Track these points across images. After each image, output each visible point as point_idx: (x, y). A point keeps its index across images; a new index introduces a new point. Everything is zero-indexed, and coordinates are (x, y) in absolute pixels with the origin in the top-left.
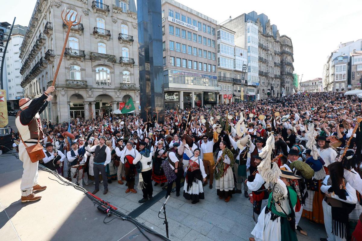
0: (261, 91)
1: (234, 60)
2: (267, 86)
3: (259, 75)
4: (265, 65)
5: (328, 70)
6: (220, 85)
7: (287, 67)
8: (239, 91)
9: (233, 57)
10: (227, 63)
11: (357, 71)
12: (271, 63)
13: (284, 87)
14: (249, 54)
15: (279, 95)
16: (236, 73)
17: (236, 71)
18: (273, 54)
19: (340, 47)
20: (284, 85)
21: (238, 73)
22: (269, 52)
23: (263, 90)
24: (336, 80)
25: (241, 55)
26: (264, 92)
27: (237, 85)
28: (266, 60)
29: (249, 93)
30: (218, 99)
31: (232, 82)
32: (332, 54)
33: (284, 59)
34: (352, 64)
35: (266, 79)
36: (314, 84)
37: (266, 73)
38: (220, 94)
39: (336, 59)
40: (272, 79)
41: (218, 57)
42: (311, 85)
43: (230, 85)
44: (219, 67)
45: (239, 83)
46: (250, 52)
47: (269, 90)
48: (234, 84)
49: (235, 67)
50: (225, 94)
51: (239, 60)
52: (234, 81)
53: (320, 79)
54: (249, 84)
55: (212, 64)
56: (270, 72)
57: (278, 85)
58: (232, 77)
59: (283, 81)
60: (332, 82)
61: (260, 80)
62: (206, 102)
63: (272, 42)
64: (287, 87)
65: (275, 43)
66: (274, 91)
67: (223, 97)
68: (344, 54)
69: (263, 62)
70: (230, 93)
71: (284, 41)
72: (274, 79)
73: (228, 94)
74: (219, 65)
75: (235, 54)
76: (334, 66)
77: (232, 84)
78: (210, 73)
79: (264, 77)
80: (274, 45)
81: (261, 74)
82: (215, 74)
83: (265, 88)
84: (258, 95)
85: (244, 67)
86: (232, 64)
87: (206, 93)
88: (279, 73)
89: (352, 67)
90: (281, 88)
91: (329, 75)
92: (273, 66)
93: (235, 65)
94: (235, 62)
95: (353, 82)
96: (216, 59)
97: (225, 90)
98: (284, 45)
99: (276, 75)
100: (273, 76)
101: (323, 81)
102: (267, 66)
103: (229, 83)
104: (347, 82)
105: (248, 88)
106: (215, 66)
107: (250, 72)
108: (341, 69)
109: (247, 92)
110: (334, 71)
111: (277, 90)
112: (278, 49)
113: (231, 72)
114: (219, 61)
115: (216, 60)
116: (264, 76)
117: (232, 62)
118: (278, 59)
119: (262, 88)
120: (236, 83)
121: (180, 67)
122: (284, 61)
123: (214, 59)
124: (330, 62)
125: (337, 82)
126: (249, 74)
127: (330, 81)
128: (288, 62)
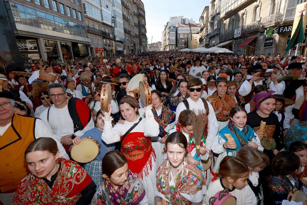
0: (126, 48)
1: (101, 11)
2: (131, 44)
3: (124, 32)
4: (127, 23)
5: (165, 35)
6: (89, 36)
7: (143, 29)
8: (109, 46)
9: (99, 7)
10: (94, 13)
11: (180, 38)
12: (132, 22)
13: (142, 46)
14: (114, 8)
15: (139, 52)
16: (104, 26)
17: (104, 24)
18: (133, 14)
19: (171, 19)
20: (142, 44)
21: (106, 26)
22: (130, 11)
23: (128, 46)
24: (170, 43)
25: (107, 7)
26: (129, 49)
27: (106, 39)
28: (128, 18)
29: (118, 48)
30: (90, 52)
31: (102, 35)
32: (167, 23)
33: (140, 21)
34: (178, 33)
35: (129, 37)
36: (157, 46)
37: (129, 31)
38: (91, 46)
39: (170, 28)
40: (134, 37)
41: (83, 3)
42: (155, 46)
43: (100, 39)
44: (85, 15)
45: (108, 37)
46: (114, 6)
47: (132, 47)
48: (104, 38)
49: (102, 20)
50: (96, 47)
51: (106, 12)
52: (103, 34)
53: (160, 42)
54: (117, 39)
55: (77, 10)
56: (132, 31)
57: (138, 43)
58: (100, 30)
59: (140, 40)
60: (168, 45)
61: (125, 37)
62: (77, 54)
63: (131, 2)
64: (143, 46)
65: (133, 3)
66: (135, 48)
67: (94, 50)
68: (174, 25)
69: (126, 20)
70: (100, 46)
71: (139, 5)
72: (135, 38)
73: (99, 48)
74: (85, 12)
75: (101, 4)
76: (169, 33)
77: (102, 37)
78: (76, 20)
79: (128, 35)
80: (133, 6)
81: (126, 31)
82: (83, 23)
83: (129, 45)
84: (125, 50)
85: (113, 19)
86: (100, 15)
87: (75, 44)
88: (137, 33)
89: (178, 35)
90: (140, 46)
91: (166, 39)
92: (134, 25)
93: (102, 16)
94: (101, 13)
95: (178, 45)
96: (80, 4)
97: (96, 43)
98: (139, 7)
99: (136, 34)
100: (134, 35)
101: (162, 44)
102: (129, 24)
103: (98, 35)
104: (175, 45)
105: (116, 43)
106: (81, 12)
107: (117, 27)
108: (172, 35)
109: (116, 47)
110: (169, 37)
111: (137, 47)
112: (136, 11)
113: (99, 24)
114: (85, 8)
115: (81, 6)
116: (127, 33)
117: (99, 12)
118: (136, 20)
119: (127, 45)
120: (106, 37)
121: (31, 2)
122: (140, 23)
123: (78, 4)
124: (167, 30)
125: (171, 45)
126: (116, 29)
127: (167, 44)
128: (143, 24)
